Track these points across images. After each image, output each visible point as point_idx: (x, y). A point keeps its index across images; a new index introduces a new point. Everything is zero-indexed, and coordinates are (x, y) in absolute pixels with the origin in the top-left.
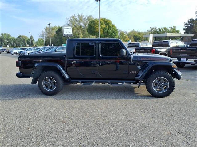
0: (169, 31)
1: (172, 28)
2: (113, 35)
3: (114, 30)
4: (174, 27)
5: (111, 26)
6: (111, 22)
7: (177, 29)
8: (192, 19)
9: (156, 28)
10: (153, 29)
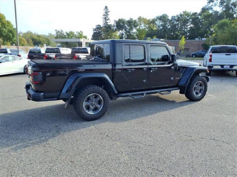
0: (76, 36)
1: (79, 33)
2: (10, 36)
3: (10, 28)
4: (81, 31)
5: (6, 23)
6: (4, 17)
7: (84, 35)
8: (99, 25)
9: (62, 31)
10: (59, 32)
